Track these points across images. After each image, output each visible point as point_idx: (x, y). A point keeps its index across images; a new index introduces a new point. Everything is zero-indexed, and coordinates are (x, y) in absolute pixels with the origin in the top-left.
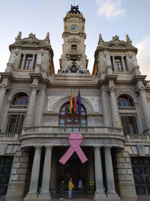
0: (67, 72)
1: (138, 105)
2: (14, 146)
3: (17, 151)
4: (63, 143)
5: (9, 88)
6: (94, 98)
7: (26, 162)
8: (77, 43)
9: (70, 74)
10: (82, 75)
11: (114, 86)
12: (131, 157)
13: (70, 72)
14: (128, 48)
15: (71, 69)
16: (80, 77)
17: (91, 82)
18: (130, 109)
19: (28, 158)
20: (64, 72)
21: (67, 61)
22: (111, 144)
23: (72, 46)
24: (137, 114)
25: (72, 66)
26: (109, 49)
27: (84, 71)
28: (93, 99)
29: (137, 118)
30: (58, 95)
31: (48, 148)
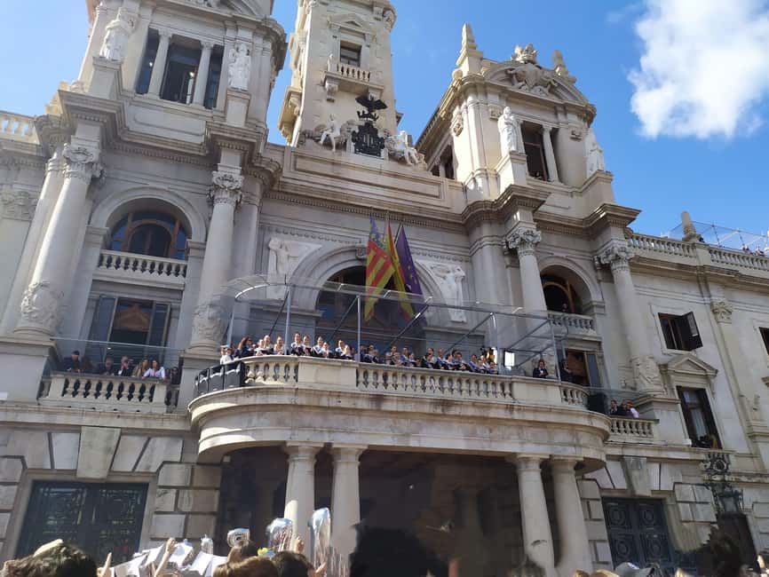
0: (341, 146)
1: (602, 311)
2: (149, 439)
3: (164, 462)
4: (404, 435)
5: (102, 172)
6: (450, 266)
7: (213, 514)
8: (364, 38)
9: (352, 157)
10: (400, 169)
11: (534, 231)
12: (602, 498)
13: (353, 148)
14: (570, 100)
15: (357, 138)
16: (395, 176)
17: (435, 201)
18: (575, 322)
19: (216, 495)
20: (328, 144)
21: (325, 102)
22: (578, 449)
23: (344, 46)
24: (600, 343)
25: (360, 127)
26: (504, 90)
27: (406, 155)
28: (443, 271)
29: (602, 357)
30: (310, 235)
31: (348, 452)
